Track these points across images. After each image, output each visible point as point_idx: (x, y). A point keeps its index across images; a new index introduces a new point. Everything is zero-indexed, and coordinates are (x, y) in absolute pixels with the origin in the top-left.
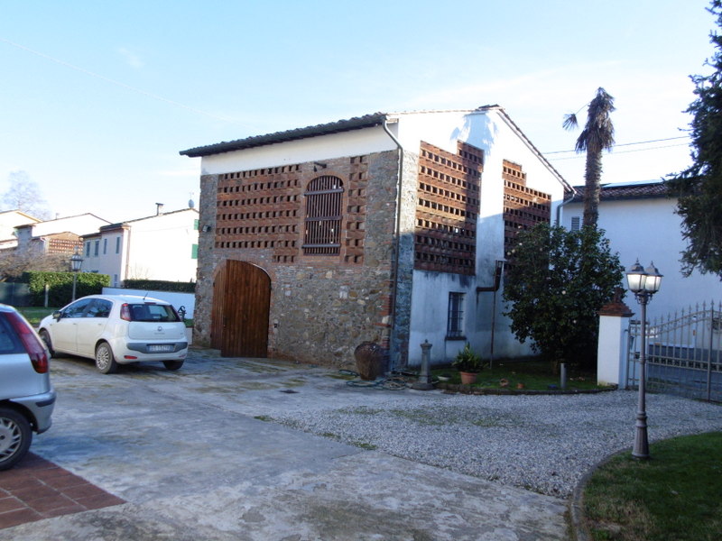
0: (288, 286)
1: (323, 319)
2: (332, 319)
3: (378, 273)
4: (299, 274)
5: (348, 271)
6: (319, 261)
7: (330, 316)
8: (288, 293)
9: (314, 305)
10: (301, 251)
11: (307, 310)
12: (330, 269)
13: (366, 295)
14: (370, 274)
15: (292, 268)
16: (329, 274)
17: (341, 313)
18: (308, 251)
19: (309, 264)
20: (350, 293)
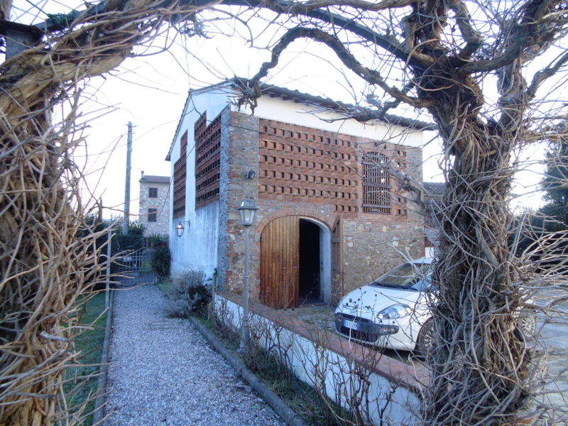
0: (350, 238)
1: (382, 263)
2: (388, 263)
3: (416, 228)
4: (360, 228)
5: (398, 226)
6: (377, 218)
7: (386, 261)
8: (351, 245)
9: (374, 253)
10: (360, 209)
11: (369, 258)
12: (386, 225)
13: (410, 243)
14: (412, 229)
15: (353, 223)
16: (384, 229)
17: (394, 257)
18: (366, 210)
19: (369, 220)
20: (400, 242)
